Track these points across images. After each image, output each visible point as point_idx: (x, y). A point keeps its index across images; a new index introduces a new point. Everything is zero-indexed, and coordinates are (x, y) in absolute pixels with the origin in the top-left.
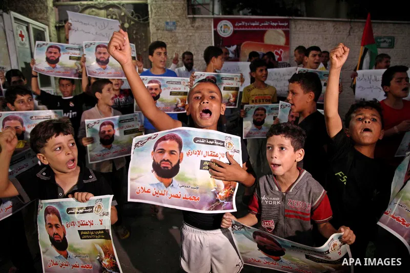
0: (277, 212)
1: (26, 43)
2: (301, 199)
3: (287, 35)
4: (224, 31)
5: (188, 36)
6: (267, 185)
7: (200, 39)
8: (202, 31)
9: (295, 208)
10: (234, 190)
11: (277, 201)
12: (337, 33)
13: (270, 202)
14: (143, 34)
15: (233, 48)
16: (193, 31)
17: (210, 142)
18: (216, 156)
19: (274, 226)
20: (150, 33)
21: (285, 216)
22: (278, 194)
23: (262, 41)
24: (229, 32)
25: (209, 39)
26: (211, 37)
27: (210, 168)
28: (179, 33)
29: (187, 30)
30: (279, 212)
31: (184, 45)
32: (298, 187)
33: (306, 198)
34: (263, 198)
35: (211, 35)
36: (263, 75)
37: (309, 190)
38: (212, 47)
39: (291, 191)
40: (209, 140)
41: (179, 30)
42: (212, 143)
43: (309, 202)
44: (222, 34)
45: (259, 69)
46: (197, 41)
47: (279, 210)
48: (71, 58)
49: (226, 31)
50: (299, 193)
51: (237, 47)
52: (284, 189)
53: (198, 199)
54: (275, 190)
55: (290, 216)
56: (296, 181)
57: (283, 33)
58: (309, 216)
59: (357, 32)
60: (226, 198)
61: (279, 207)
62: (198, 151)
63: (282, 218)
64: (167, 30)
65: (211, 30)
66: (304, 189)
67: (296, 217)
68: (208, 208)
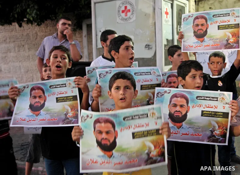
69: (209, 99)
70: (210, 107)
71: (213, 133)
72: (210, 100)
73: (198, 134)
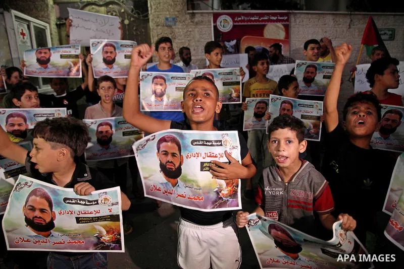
0: (279, 203)
1: (27, 41)
2: (303, 188)
3: (287, 28)
4: (224, 26)
5: (188, 31)
6: (271, 176)
7: (200, 35)
8: (202, 27)
9: (298, 197)
10: (237, 186)
11: (280, 192)
12: (336, 26)
13: (274, 193)
14: (143, 30)
15: (234, 42)
16: (193, 27)
17: (208, 143)
18: (216, 157)
19: (277, 217)
20: (150, 29)
21: (288, 207)
22: (281, 184)
23: (262, 35)
24: (230, 26)
25: (209, 34)
26: (211, 32)
27: (210, 169)
28: (178, 28)
29: (187, 26)
30: (282, 203)
31: (183, 41)
32: (300, 177)
33: (308, 188)
34: (267, 189)
35: (211, 30)
36: (265, 68)
37: (310, 180)
38: (212, 42)
39: (293, 181)
40: (207, 141)
41: (179, 25)
42: (210, 144)
43: (311, 192)
44: (221, 29)
45: (260, 62)
46: (197, 36)
47: (282, 201)
48: (62, 57)
49: (225, 26)
50: (301, 183)
51: (237, 43)
52: (286, 180)
53: (202, 199)
54: (278, 181)
55: (293, 206)
56: (298, 171)
57: (282, 27)
58: (311, 206)
59: (357, 25)
60: (230, 196)
61: (282, 198)
62: (197, 153)
63: (285, 208)
64: (167, 26)
65: (211, 25)
66: (306, 179)
67: (299, 207)
68: (212, 206)
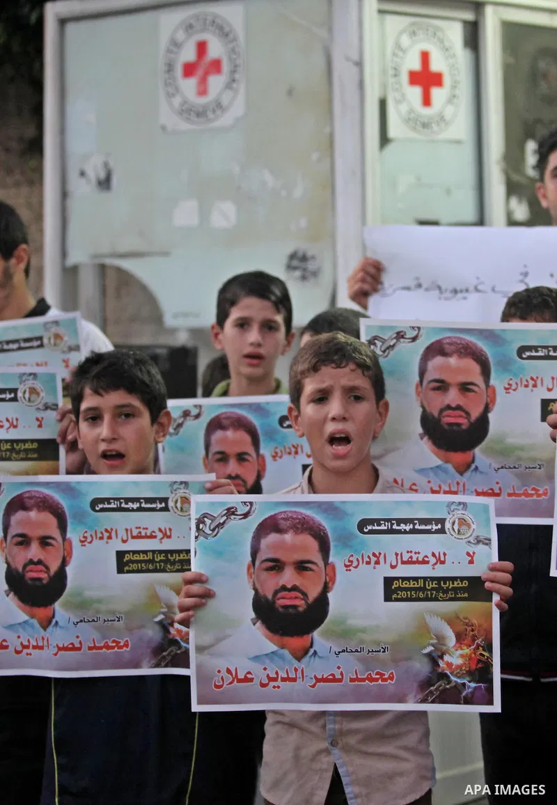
1: (450, 113)
69: (138, 505)
70: (143, 534)
71: (169, 633)
72: (140, 509)
73: (114, 641)
